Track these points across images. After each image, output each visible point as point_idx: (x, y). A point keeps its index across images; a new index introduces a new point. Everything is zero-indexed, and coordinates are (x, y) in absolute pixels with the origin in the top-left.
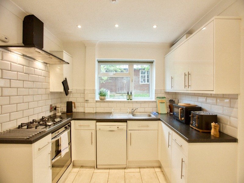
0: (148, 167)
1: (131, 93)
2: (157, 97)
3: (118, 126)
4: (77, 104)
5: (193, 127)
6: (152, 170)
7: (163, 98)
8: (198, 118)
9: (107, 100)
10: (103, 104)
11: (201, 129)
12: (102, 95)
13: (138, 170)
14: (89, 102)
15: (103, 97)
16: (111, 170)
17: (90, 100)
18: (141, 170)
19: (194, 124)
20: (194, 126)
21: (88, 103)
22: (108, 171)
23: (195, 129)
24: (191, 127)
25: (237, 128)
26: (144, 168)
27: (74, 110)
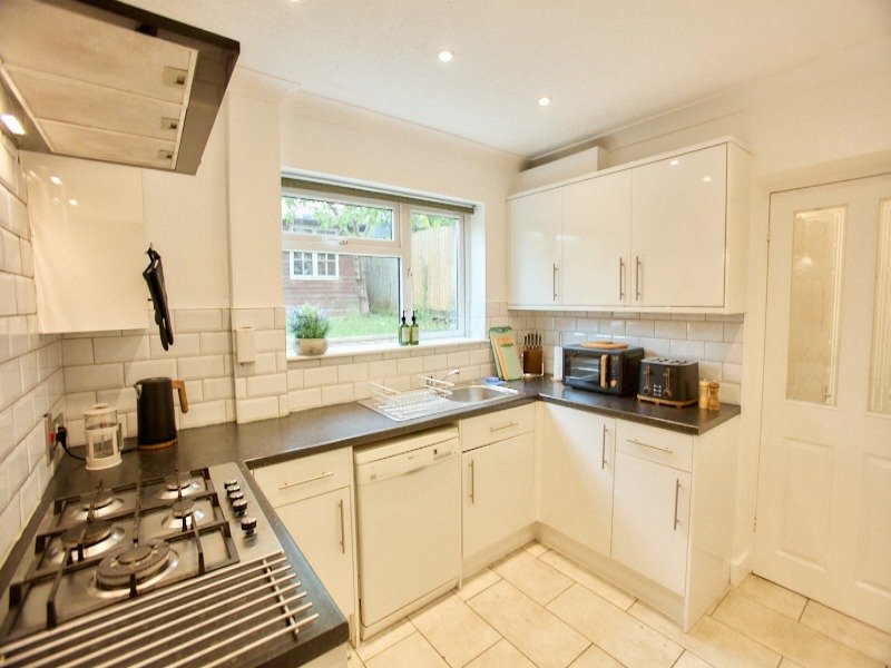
0: (509, 556)
1: (414, 319)
2: (492, 329)
3: (435, 447)
4: (192, 392)
5: (653, 400)
6: (523, 555)
7: (504, 330)
8: (671, 375)
9: (331, 351)
10: (315, 374)
11: (678, 399)
12: (310, 331)
13: (491, 576)
14: (258, 368)
15: (316, 343)
16: (416, 621)
17: (263, 362)
18: (501, 569)
19: (657, 393)
20: (657, 397)
21: (253, 375)
22: (407, 628)
23: (661, 404)
24: (643, 401)
25: (740, 384)
26: (501, 561)
27: (182, 421)
